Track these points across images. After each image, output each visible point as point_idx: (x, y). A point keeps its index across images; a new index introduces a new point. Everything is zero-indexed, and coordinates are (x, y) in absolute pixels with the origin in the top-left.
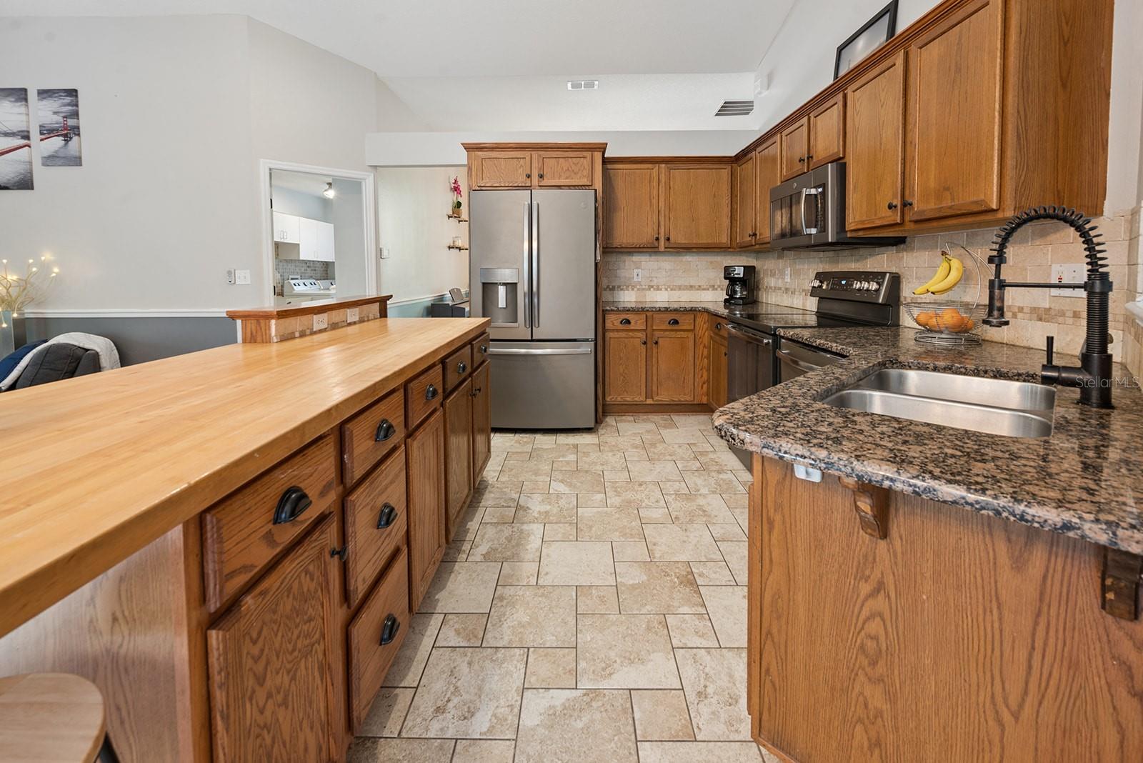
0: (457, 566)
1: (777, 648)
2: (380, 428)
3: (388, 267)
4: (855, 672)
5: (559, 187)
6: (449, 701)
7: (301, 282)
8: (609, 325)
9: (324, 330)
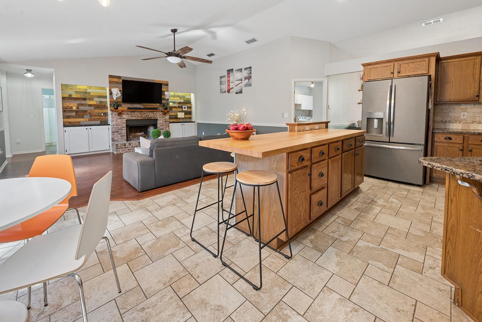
0: (345, 208)
1: (452, 245)
2: (321, 152)
3: (331, 112)
4: (480, 255)
5: (409, 76)
6: (336, 232)
7: (301, 117)
8: (436, 139)
9: (308, 130)
